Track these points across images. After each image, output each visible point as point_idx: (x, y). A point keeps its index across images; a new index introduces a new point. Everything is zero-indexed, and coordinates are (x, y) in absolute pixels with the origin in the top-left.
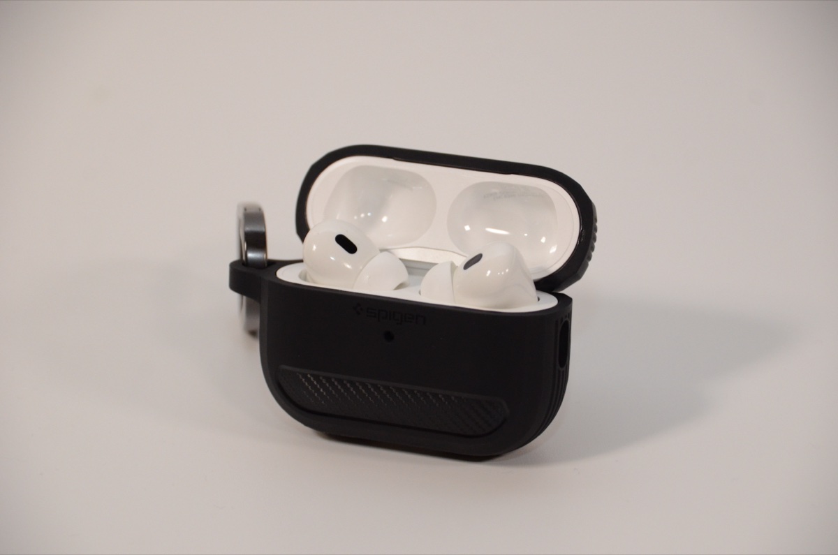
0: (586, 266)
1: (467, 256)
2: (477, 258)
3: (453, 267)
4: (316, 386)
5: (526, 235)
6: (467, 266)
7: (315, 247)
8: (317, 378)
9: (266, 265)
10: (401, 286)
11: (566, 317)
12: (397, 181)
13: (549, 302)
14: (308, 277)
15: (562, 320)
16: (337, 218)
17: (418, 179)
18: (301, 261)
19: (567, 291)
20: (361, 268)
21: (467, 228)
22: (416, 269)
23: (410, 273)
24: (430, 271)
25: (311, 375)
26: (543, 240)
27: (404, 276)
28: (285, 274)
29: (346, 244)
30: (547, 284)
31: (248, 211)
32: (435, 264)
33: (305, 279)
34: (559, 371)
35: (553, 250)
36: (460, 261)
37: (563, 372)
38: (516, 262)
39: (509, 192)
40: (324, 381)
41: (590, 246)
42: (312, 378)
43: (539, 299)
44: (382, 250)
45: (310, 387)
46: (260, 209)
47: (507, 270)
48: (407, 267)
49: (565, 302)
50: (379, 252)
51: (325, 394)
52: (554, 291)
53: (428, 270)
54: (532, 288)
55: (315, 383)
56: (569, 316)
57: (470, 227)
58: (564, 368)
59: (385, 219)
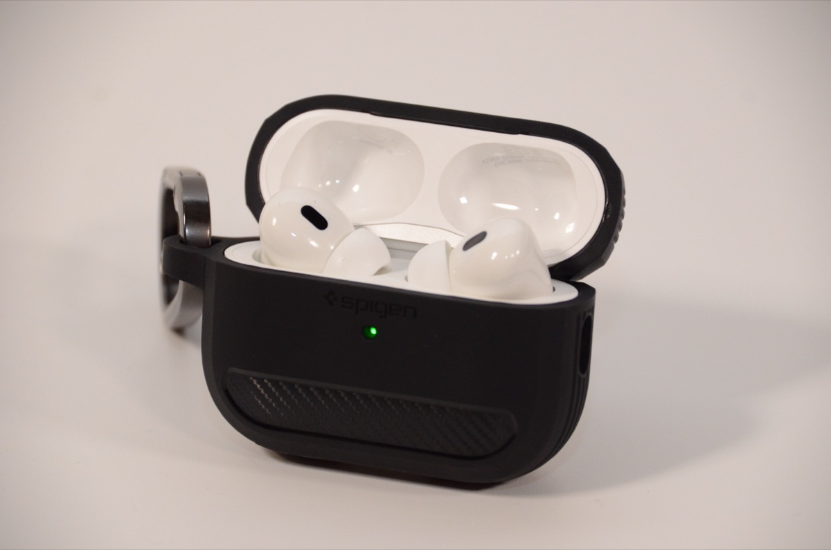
0: (612, 248)
1: (465, 235)
2: (481, 237)
3: (449, 249)
4: (275, 394)
5: (537, 209)
6: (468, 245)
7: (274, 221)
8: (275, 383)
9: (210, 243)
10: (381, 271)
11: (589, 311)
12: (371, 142)
13: (567, 293)
14: (263, 258)
15: (585, 315)
16: (299, 185)
17: (399, 138)
18: (257, 239)
19: (588, 280)
20: (332, 248)
21: (463, 200)
22: (401, 250)
23: (392, 256)
24: (418, 253)
25: (269, 380)
26: (557, 216)
27: (385, 259)
28: (234, 254)
29: (314, 217)
30: (565, 271)
31: (185, 176)
32: (425, 245)
33: (259, 260)
34: (580, 378)
35: (570, 228)
36: (457, 241)
37: (584, 379)
38: (528, 242)
39: (514, 157)
40: (285, 388)
41: (618, 224)
42: (269, 384)
43: (554, 290)
44: (357, 227)
45: (266, 395)
46: (199, 174)
47: (518, 252)
48: (389, 248)
49: (587, 293)
50: (353, 228)
51: (285, 404)
52: (572, 280)
53: (416, 252)
54: (546, 275)
55: (273, 390)
56: (592, 310)
57: (467, 199)
58: (585, 376)
59: (356, 188)
